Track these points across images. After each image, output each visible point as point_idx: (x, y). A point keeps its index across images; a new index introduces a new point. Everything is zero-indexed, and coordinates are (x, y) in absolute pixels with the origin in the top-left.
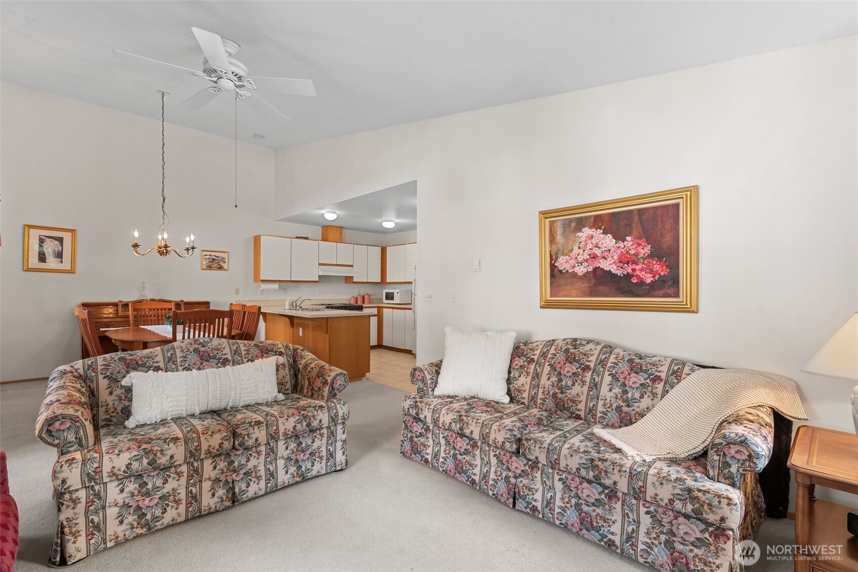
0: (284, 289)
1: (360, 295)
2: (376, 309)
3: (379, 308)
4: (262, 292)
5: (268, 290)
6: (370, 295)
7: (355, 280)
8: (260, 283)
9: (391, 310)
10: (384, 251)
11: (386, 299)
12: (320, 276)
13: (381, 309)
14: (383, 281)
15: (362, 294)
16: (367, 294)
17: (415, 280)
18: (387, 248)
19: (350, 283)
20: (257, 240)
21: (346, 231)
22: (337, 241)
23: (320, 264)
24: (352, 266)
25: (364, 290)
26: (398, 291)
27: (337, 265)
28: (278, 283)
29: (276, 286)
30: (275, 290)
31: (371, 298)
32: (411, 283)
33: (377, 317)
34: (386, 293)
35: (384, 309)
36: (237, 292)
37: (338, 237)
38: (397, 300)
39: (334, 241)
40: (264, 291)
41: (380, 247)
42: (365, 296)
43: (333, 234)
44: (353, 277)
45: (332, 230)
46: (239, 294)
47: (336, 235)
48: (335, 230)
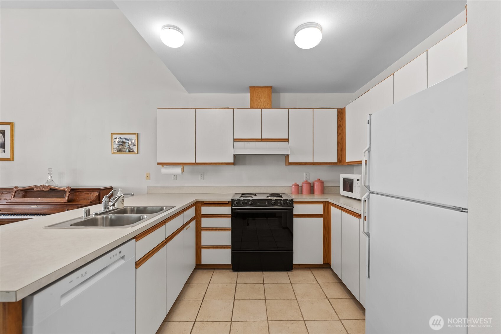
1: (306, 182)
2: (322, 206)
3: (327, 205)
6: (322, 182)
7: (291, 160)
9: (340, 211)
10: (341, 114)
11: (344, 190)
12: (235, 156)
14: (341, 161)
15: (311, 180)
16: (319, 181)
18: (347, 109)
21: (287, 95)
23: (236, 140)
24: (287, 140)
26: (359, 177)
27: (262, 140)
28: (182, 166)
29: (178, 170)
31: (325, 185)
33: (322, 219)
34: (344, 179)
35: (332, 208)
36: (148, 177)
37: (265, 101)
38: (358, 193)
39: (271, 107)
40: (177, 176)
41: (336, 109)
42: (316, 183)
43: (257, 97)
44: (287, 156)
45: (254, 92)
46: (150, 180)
47: (261, 100)
48: (259, 92)
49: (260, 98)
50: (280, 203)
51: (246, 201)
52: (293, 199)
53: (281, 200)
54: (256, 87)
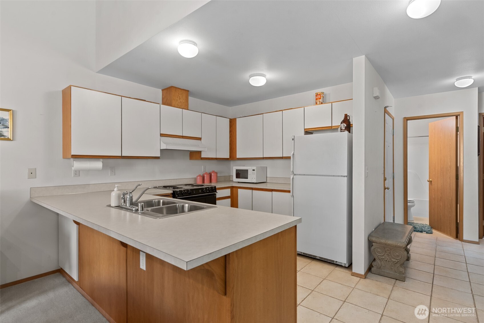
0: (113, 169)
1: (206, 173)
2: (229, 190)
3: (232, 189)
4: (77, 173)
5: (88, 171)
6: (217, 173)
7: (203, 156)
8: (72, 159)
9: (251, 191)
10: (232, 123)
12: (162, 150)
13: (234, 189)
14: (232, 156)
15: (208, 171)
16: (214, 172)
17: (293, 154)
18: (237, 119)
19: (196, 159)
20: (66, 94)
22: (182, 107)
23: (162, 135)
24: (200, 139)
25: (211, 167)
26: (254, 168)
27: (183, 137)
28: (101, 160)
29: (98, 164)
30: (97, 170)
32: (289, 158)
33: (230, 199)
34: (237, 170)
35: (239, 190)
36: (32, 174)
37: (184, 102)
38: (254, 178)
39: (179, 107)
40: (79, 171)
41: (229, 118)
42: (212, 174)
43: (177, 97)
44: (200, 152)
45: (176, 93)
46: (36, 178)
47: (181, 100)
48: (180, 93)
49: (180, 99)
50: (208, 190)
51: (186, 191)
52: (215, 187)
53: (203, 189)
54: (177, 88)
